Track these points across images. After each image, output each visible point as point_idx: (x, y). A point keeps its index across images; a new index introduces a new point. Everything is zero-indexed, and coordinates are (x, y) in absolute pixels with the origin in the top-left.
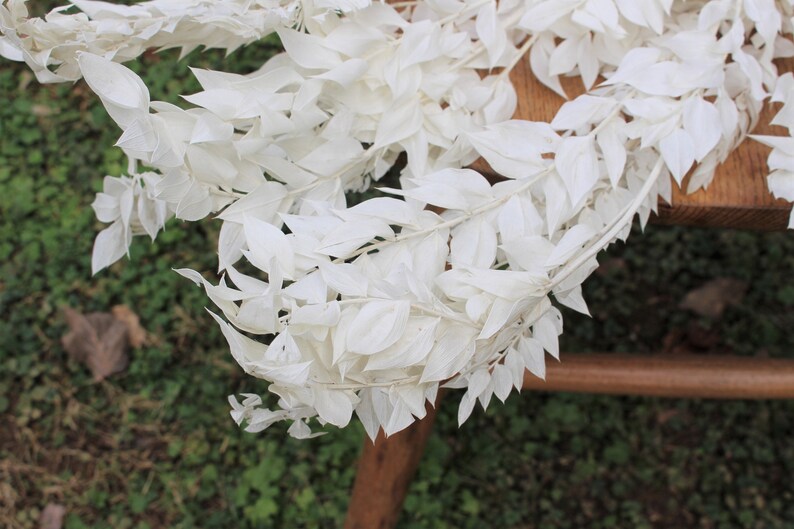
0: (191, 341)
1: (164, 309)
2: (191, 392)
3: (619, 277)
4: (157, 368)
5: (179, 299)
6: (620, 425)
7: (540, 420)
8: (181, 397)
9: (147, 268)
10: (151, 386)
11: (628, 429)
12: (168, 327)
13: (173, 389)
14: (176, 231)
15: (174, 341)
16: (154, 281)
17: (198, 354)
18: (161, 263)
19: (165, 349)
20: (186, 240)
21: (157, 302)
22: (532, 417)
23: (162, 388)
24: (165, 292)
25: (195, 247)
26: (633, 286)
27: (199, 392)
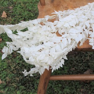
0: (9, 82)
1: (4, 78)
2: (9, 90)
3: (74, 71)
4: (4, 87)
5: (7, 76)
6: (75, 92)
7: (63, 91)
8: (8, 90)
9: (2, 72)
10: (3, 89)
11: (77, 92)
12: (5, 80)
13: (7, 89)
14: (6, 67)
15: (6, 82)
16: (3, 74)
17: (10, 84)
18: (4, 71)
19: (5, 84)
20: (7, 68)
21: (3, 77)
22: (62, 91)
23: (5, 89)
24: (5, 75)
25: (9, 69)
26: (76, 72)
27: (11, 90)
